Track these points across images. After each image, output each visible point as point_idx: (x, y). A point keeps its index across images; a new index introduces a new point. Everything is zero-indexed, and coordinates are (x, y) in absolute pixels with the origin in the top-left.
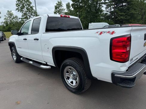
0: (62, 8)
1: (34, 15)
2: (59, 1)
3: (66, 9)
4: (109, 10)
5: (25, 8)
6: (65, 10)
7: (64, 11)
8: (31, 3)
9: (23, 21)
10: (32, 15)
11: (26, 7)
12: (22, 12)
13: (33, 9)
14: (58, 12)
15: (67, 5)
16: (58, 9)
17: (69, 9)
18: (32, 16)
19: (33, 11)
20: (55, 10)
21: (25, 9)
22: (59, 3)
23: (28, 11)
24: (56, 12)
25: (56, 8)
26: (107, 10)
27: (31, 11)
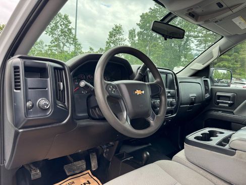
0: (121, 37)
1: (72, 42)
2: (118, 25)
3: (128, 39)
4: (201, 50)
5: (59, 30)
6: (126, 41)
7: (123, 43)
8: (70, 23)
9: (51, 50)
10: (67, 41)
11: (60, 27)
12: (52, 36)
13: (71, 33)
14: (113, 43)
15: (130, 33)
16: (113, 39)
17: (133, 40)
18: (68, 45)
19: (71, 36)
20: (108, 39)
21: (58, 32)
22: (117, 27)
23: (62, 36)
24: (110, 42)
25: (111, 35)
26: (198, 48)
27: (69, 36)
